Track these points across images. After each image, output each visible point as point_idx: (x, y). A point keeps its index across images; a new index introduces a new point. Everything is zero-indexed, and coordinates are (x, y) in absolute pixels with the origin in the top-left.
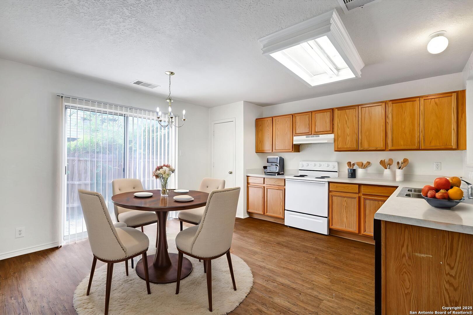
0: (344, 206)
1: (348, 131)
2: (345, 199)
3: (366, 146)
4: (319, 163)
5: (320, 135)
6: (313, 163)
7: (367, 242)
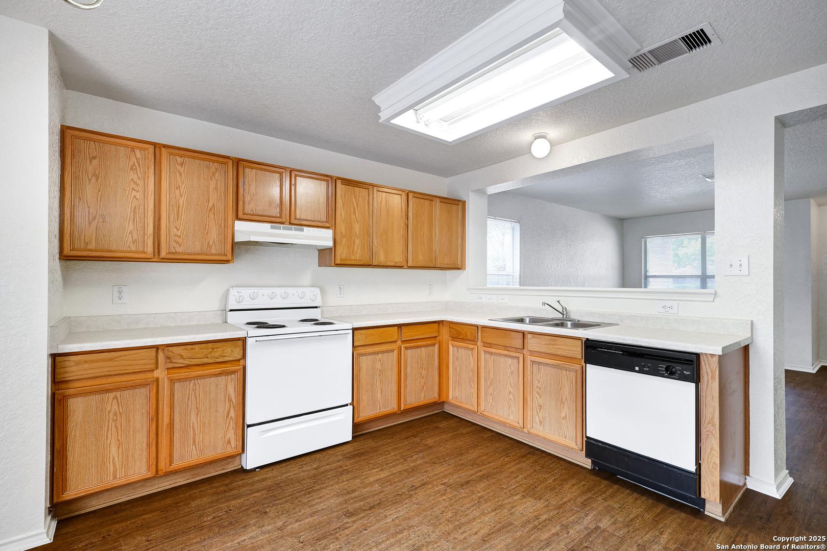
0: (378, 371)
1: (357, 228)
2: (380, 355)
3: (381, 258)
4: (282, 290)
5: (305, 228)
6: (268, 291)
7: (401, 422)
